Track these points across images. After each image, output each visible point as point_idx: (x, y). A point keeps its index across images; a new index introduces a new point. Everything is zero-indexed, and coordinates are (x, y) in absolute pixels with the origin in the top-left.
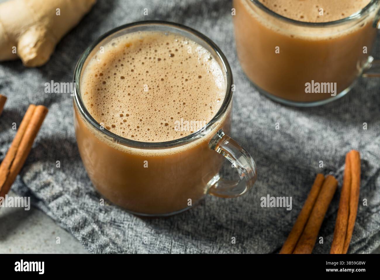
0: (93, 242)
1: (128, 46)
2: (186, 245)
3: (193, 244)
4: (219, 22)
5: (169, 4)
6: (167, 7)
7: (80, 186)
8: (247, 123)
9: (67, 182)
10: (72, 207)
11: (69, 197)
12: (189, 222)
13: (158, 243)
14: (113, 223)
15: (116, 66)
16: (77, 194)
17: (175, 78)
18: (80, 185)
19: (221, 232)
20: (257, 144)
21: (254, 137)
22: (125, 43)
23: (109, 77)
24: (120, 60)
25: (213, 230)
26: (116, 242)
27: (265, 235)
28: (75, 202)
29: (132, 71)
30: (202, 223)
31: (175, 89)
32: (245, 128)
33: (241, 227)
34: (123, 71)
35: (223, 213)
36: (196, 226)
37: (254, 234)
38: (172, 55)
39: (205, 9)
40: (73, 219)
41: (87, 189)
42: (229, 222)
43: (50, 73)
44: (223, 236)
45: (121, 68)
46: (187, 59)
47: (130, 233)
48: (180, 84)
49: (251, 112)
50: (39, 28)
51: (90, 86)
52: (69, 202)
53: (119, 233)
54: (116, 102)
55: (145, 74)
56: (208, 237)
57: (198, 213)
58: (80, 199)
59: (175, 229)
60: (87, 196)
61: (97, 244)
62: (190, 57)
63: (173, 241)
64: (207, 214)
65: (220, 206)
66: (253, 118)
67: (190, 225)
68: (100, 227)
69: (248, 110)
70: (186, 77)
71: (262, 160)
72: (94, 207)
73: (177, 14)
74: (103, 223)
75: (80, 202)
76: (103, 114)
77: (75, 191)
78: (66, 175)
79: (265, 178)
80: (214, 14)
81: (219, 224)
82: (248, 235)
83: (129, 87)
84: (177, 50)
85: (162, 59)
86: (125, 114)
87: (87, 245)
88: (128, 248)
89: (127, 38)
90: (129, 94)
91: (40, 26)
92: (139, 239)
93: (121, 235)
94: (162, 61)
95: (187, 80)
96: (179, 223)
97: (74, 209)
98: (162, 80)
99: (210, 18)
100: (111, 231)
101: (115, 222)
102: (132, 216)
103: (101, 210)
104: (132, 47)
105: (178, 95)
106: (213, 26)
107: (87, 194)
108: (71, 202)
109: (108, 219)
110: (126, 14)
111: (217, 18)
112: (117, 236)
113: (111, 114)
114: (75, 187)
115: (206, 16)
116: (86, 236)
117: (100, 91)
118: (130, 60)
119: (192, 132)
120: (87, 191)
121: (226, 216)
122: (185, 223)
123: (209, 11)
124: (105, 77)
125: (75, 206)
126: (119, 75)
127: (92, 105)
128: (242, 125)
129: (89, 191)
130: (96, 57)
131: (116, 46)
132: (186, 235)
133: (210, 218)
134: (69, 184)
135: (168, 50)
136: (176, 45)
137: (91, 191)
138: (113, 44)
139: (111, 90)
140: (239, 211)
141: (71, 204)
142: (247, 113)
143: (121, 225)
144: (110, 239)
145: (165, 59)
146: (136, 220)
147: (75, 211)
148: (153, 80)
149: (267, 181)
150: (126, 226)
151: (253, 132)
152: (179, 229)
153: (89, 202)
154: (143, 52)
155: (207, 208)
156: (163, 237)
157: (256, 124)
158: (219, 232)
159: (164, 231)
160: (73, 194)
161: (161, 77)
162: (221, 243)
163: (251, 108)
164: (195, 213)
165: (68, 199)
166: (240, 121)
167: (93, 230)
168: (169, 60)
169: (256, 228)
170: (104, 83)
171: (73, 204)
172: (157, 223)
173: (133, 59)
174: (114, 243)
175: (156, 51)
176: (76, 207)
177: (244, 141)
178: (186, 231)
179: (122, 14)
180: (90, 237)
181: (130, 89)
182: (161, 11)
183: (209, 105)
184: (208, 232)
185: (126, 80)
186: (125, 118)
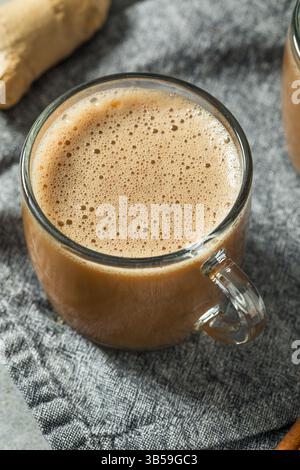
0: (26, 376)
1: (114, 105)
2: (157, 399)
3: (168, 399)
4: (270, 78)
5: (202, 44)
6: (199, 47)
7: (26, 289)
8: (280, 232)
9: (10, 281)
10: (8, 319)
11: (6, 304)
12: (171, 364)
13: (118, 390)
14: (61, 350)
15: (92, 133)
16: (20, 301)
17: (172, 162)
18: (28, 288)
19: (213, 386)
20: (289, 264)
21: (287, 254)
22: (110, 100)
23: (78, 148)
24: (98, 125)
25: (202, 381)
26: (59, 380)
27: (274, 401)
28: (14, 312)
29: (113, 143)
30: (189, 369)
31: (168, 178)
32: (277, 239)
33: (242, 383)
34: (100, 142)
35: (221, 359)
36: (179, 372)
37: (258, 397)
38: (175, 128)
39: (252, 56)
40: (5, 338)
41: (37, 295)
42: (227, 374)
43: (19, 120)
44: (213, 394)
45: (98, 136)
46: (194, 137)
47: (83, 369)
48: (177, 173)
49: (288, 217)
50: (10, 56)
51: (48, 157)
52: (5, 311)
53: (67, 367)
54: (81, 186)
55: (130, 149)
56: (191, 392)
57: (186, 352)
58: (23, 309)
59: (149, 372)
60: (34, 306)
61: (31, 379)
62: (199, 135)
63: (140, 391)
64: (199, 357)
65: (219, 348)
66: (290, 226)
67: (171, 369)
68: (42, 355)
69: (285, 214)
70: (188, 163)
71: (292, 290)
72: (39, 325)
73: (211, 60)
74: (47, 349)
75: (21, 314)
76: (58, 202)
77: (18, 297)
78: (12, 270)
79: (291, 316)
80: (265, 66)
81: (213, 373)
82: (250, 396)
83: (103, 165)
84: (182, 121)
85: (160, 132)
86: (88, 207)
87: (16, 378)
88: (75, 391)
89: (116, 93)
90: (101, 177)
91: (12, 53)
92: (93, 379)
93: (70, 371)
94: (158, 135)
95: (188, 168)
96: (157, 363)
97: (11, 323)
98: (153, 162)
99: (259, 70)
100: (56, 362)
101: (64, 349)
102: (90, 344)
103: (48, 330)
104: (120, 108)
105: (171, 189)
106: (260, 82)
107: (34, 302)
108: (8, 312)
109: (56, 344)
110: (140, 50)
111: (268, 72)
112: (64, 371)
113: (70, 203)
114: (19, 291)
115: (253, 67)
116: (19, 365)
117: (62, 167)
118: (114, 126)
119: (180, 247)
120: (35, 298)
121: (225, 364)
122: (164, 365)
123: (259, 61)
124: (72, 146)
125: (12, 318)
126: (93, 147)
127: (45, 186)
128: (272, 233)
129: (39, 298)
130: (65, 116)
131: (97, 104)
132: (161, 383)
133: (203, 362)
134: (12, 285)
135: (170, 120)
136: (183, 114)
137: (42, 299)
138: (94, 100)
139: (77, 167)
140: (245, 358)
141: (8, 316)
142: (283, 218)
143: (73, 356)
144: (52, 375)
145: (163, 132)
146: (94, 351)
147: (11, 327)
148: (140, 161)
149: (293, 322)
150: (79, 359)
151: (286, 246)
152: (154, 373)
153: (34, 315)
154: (135, 116)
155: (200, 347)
156: (126, 383)
157: (293, 235)
158: (210, 386)
159: (132, 372)
160: (13, 300)
161: (152, 159)
162: (208, 403)
163: (289, 211)
164: (182, 352)
165: (4, 307)
166: (271, 228)
167: (30, 359)
168: (168, 135)
169: (263, 389)
170: (69, 155)
171: (11, 315)
172: (125, 358)
173: (118, 125)
174: (56, 381)
175: (152, 118)
176: (13, 320)
177: (273, 257)
178: (164, 378)
179: (135, 49)
180: (23, 367)
181: (105, 170)
182: (189, 52)
183: (213, 210)
184: (195, 383)
185: (101, 155)
186: (87, 213)
